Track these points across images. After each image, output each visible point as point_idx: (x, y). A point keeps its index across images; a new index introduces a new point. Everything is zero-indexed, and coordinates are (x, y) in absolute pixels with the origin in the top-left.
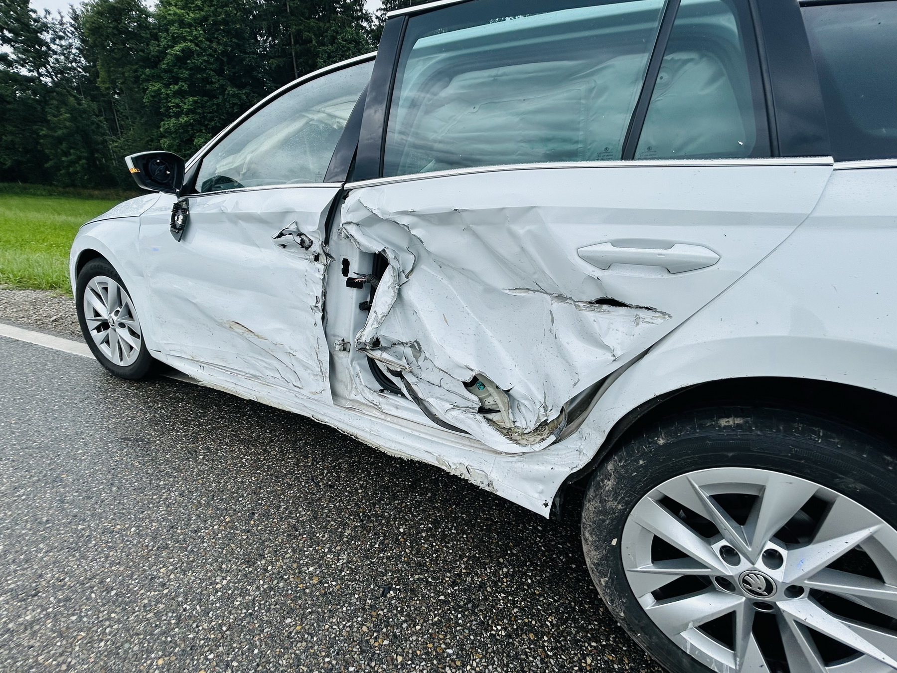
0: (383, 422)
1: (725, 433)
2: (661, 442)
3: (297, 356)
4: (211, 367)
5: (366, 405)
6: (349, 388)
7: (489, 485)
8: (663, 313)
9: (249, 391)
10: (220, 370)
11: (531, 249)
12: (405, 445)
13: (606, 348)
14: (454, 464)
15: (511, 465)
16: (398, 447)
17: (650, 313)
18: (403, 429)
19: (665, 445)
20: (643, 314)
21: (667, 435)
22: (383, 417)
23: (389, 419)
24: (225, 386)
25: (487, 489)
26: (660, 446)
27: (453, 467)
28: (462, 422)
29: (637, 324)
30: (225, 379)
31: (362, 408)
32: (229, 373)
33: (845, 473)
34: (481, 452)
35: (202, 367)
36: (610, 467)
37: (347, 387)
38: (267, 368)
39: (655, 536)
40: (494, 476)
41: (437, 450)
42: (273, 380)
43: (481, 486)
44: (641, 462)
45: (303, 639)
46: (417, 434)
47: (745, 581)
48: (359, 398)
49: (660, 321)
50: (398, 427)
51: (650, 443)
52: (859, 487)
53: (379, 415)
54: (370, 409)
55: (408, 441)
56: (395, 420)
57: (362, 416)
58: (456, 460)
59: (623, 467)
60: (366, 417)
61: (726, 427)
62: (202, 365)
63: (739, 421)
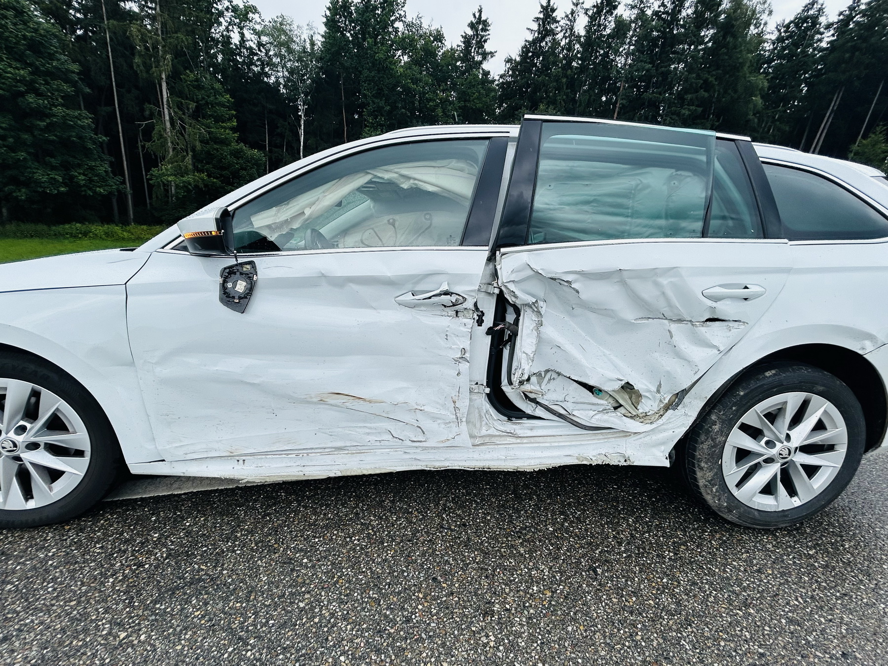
0: (519, 445)
1: (770, 379)
2: (742, 393)
3: (426, 410)
4: (259, 457)
5: (499, 436)
6: (478, 425)
7: (625, 461)
8: (744, 322)
9: (329, 468)
10: (278, 456)
11: (670, 293)
12: (545, 458)
13: (714, 347)
14: (594, 456)
15: (641, 440)
16: (537, 461)
17: (737, 323)
18: (541, 445)
19: (745, 395)
20: (731, 324)
21: (744, 389)
22: (518, 441)
23: (525, 441)
24: (285, 474)
25: (625, 464)
26: (742, 396)
27: (594, 459)
28: (605, 421)
29: (730, 330)
30: (284, 465)
31: (494, 440)
32: (294, 456)
33: (816, 384)
34: (613, 440)
35: (241, 462)
36: (713, 417)
37: (475, 426)
38: (368, 434)
39: (739, 449)
40: (629, 453)
41: (574, 452)
42: (378, 444)
43: (620, 464)
44: (734, 408)
45: (595, 632)
46: (556, 444)
47: (780, 454)
48: (492, 431)
49: (743, 327)
50: (537, 445)
51: (735, 396)
52: (821, 388)
53: (514, 440)
54: (503, 439)
55: (547, 453)
56: (532, 440)
57: (496, 447)
58: (595, 453)
59: (723, 415)
60: (499, 446)
61: (770, 376)
62: (241, 459)
63: (773, 372)
